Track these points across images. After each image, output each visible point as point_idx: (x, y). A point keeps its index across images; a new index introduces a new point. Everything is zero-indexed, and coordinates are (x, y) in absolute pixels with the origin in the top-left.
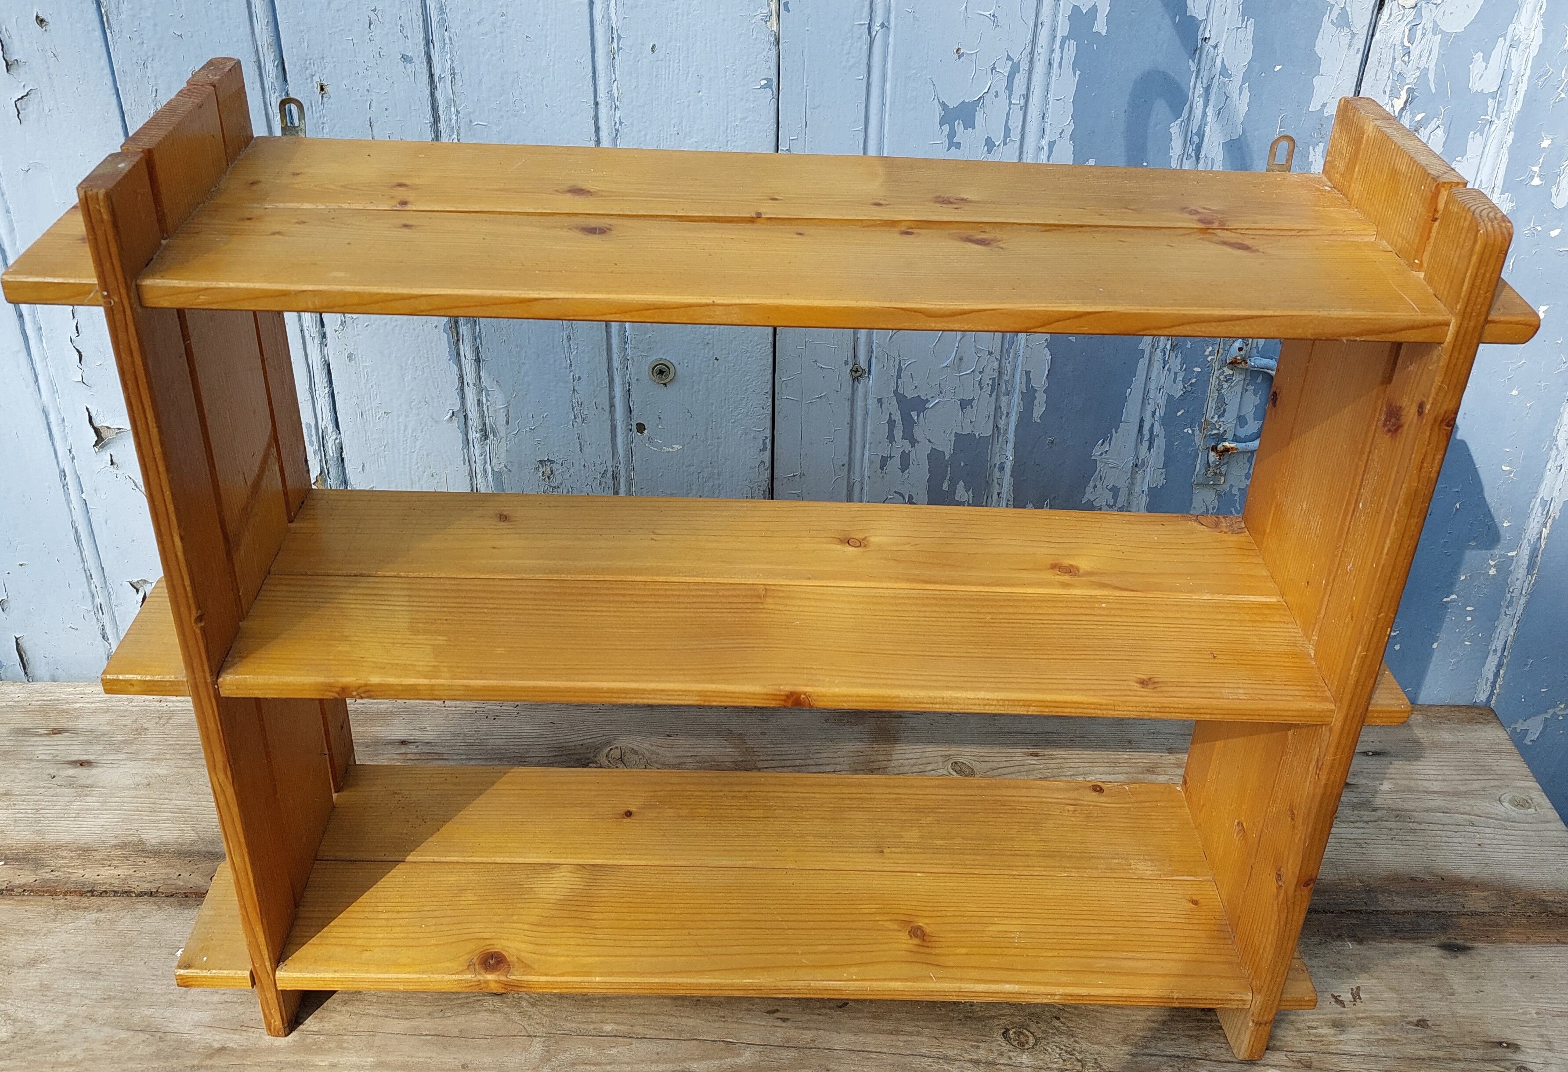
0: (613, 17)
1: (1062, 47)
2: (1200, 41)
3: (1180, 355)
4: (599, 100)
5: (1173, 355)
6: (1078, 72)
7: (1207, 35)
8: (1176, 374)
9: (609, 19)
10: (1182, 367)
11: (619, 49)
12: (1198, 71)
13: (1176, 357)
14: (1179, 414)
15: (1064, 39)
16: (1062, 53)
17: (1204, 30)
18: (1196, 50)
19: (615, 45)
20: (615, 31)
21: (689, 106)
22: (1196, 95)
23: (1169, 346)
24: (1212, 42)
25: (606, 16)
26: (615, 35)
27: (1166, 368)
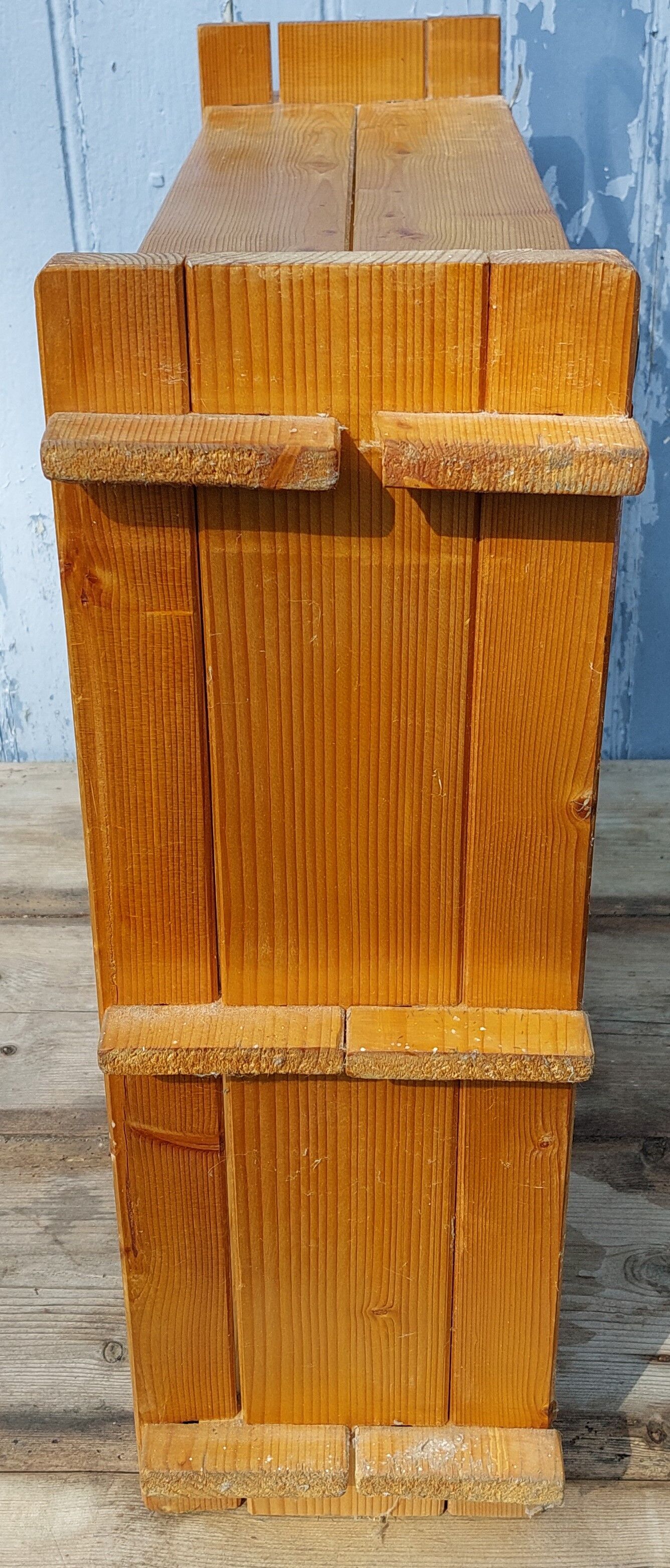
0: (74, 36)
1: (513, 47)
2: (647, 36)
3: (660, 376)
4: (66, 125)
5: (653, 376)
6: (531, 74)
7: (655, 30)
8: (658, 397)
9: (70, 39)
10: (664, 390)
11: (81, 69)
12: (650, 68)
13: (657, 378)
14: (666, 441)
15: (514, 39)
16: (513, 53)
17: (651, 24)
18: (645, 45)
19: (77, 66)
20: (76, 51)
21: (152, 126)
22: (651, 93)
23: (648, 368)
24: (660, 36)
25: (66, 36)
26: (77, 56)
27: (648, 391)
